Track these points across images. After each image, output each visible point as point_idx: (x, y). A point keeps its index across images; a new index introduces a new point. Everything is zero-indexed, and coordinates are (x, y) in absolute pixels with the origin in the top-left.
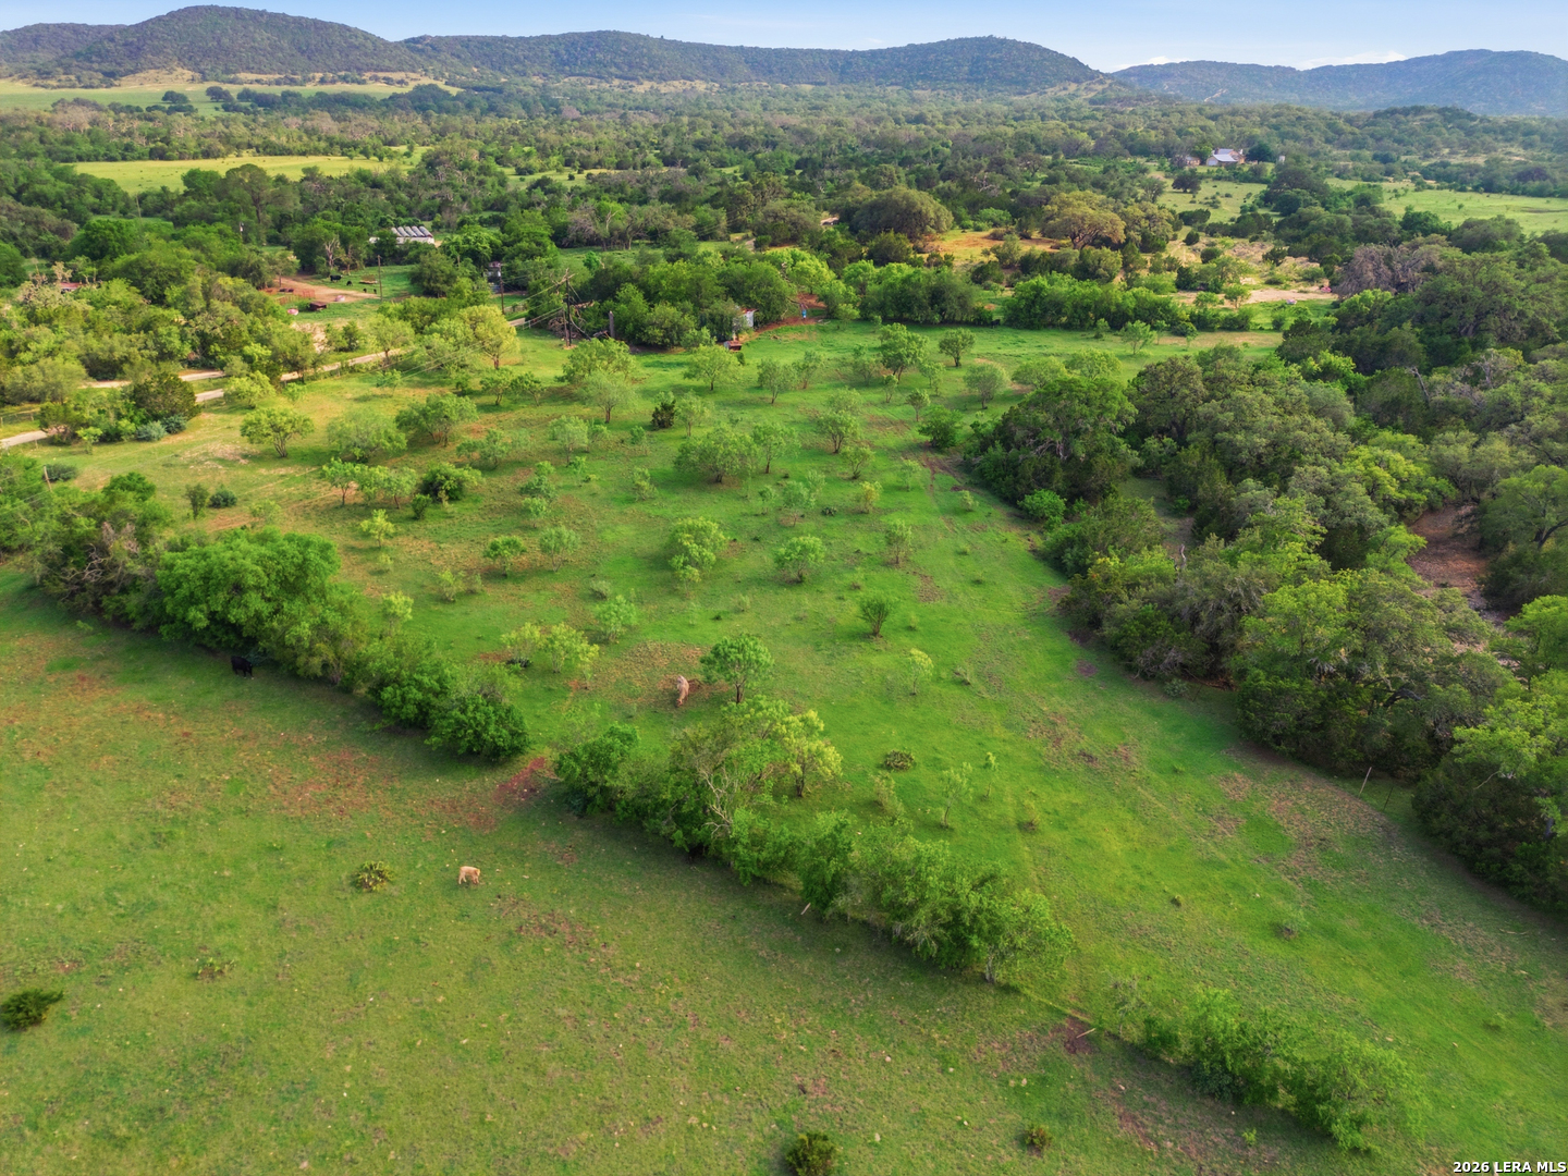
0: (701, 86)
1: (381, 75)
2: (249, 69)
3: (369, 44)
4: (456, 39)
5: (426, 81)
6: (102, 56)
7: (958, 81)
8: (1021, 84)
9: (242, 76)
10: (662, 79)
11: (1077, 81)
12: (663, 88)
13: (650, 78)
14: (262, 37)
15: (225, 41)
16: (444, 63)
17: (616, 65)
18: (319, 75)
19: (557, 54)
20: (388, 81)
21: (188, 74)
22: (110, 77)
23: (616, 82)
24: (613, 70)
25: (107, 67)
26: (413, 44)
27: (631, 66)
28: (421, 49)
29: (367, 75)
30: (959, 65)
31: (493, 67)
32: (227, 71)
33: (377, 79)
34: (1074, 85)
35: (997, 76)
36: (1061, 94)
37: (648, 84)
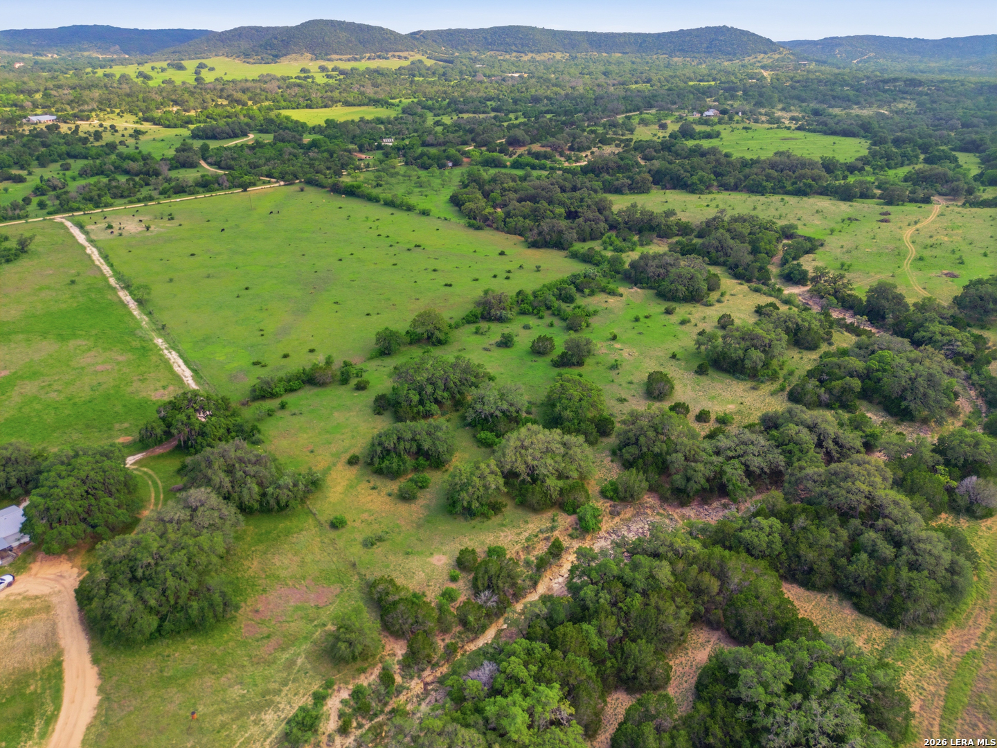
0: (558, 56)
1: (401, 54)
2: (336, 53)
3: (392, 37)
4: (435, 31)
5: (418, 57)
6: (272, 47)
7: (698, 53)
8: (731, 55)
9: (334, 56)
10: (539, 52)
11: (765, 53)
12: (538, 58)
13: (532, 52)
14: (343, 35)
15: (326, 39)
16: (428, 45)
17: (515, 45)
18: (368, 55)
19: (486, 38)
20: (400, 57)
21: (309, 56)
22: (276, 58)
23: (514, 54)
24: (513, 48)
25: (274, 52)
26: (413, 35)
27: (523, 46)
28: (418, 39)
29: (390, 54)
30: (701, 43)
31: (452, 47)
32: (327, 54)
33: (394, 56)
34: (762, 55)
35: (720, 50)
36: (752, 61)
37: (530, 55)
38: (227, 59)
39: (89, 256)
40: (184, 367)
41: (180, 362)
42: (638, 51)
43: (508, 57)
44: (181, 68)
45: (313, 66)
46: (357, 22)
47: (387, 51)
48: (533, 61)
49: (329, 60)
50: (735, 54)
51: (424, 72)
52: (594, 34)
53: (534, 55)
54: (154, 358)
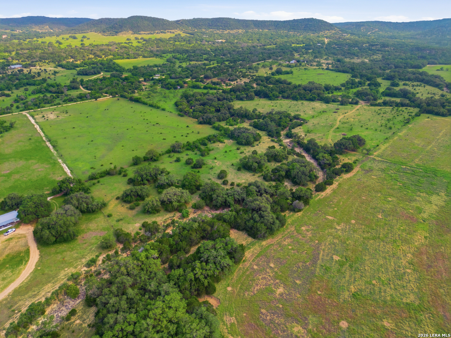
0: (240, 31)
1: (172, 31)
2: (143, 31)
3: (168, 23)
5: (179, 32)
6: (115, 28)
7: (300, 30)
8: (314, 31)
9: (142, 32)
10: (232, 29)
11: (329, 30)
12: (232, 32)
13: (229, 29)
14: (146, 23)
15: (139, 24)
16: (184, 26)
17: (221, 26)
18: (157, 31)
20: (171, 32)
21: (131, 32)
22: (117, 33)
23: (221, 30)
24: (221, 27)
25: (116, 31)
26: (177, 22)
27: (225, 26)
28: (179, 24)
30: (302, 26)
31: (194, 27)
32: (139, 31)
33: (168, 32)
34: (327, 31)
35: (310, 29)
36: (323, 34)
37: (228, 31)
38: (95, 33)
39: (36, 129)
40: (68, 169)
41: (67, 168)
42: (275, 29)
43: (218, 32)
44: (75, 38)
45: (132, 37)
46: (152, 16)
47: (165, 30)
48: (229, 33)
49: (140, 34)
50: (316, 31)
51: (180, 39)
52: (257, 21)
53: (229, 31)
54: (58, 166)
